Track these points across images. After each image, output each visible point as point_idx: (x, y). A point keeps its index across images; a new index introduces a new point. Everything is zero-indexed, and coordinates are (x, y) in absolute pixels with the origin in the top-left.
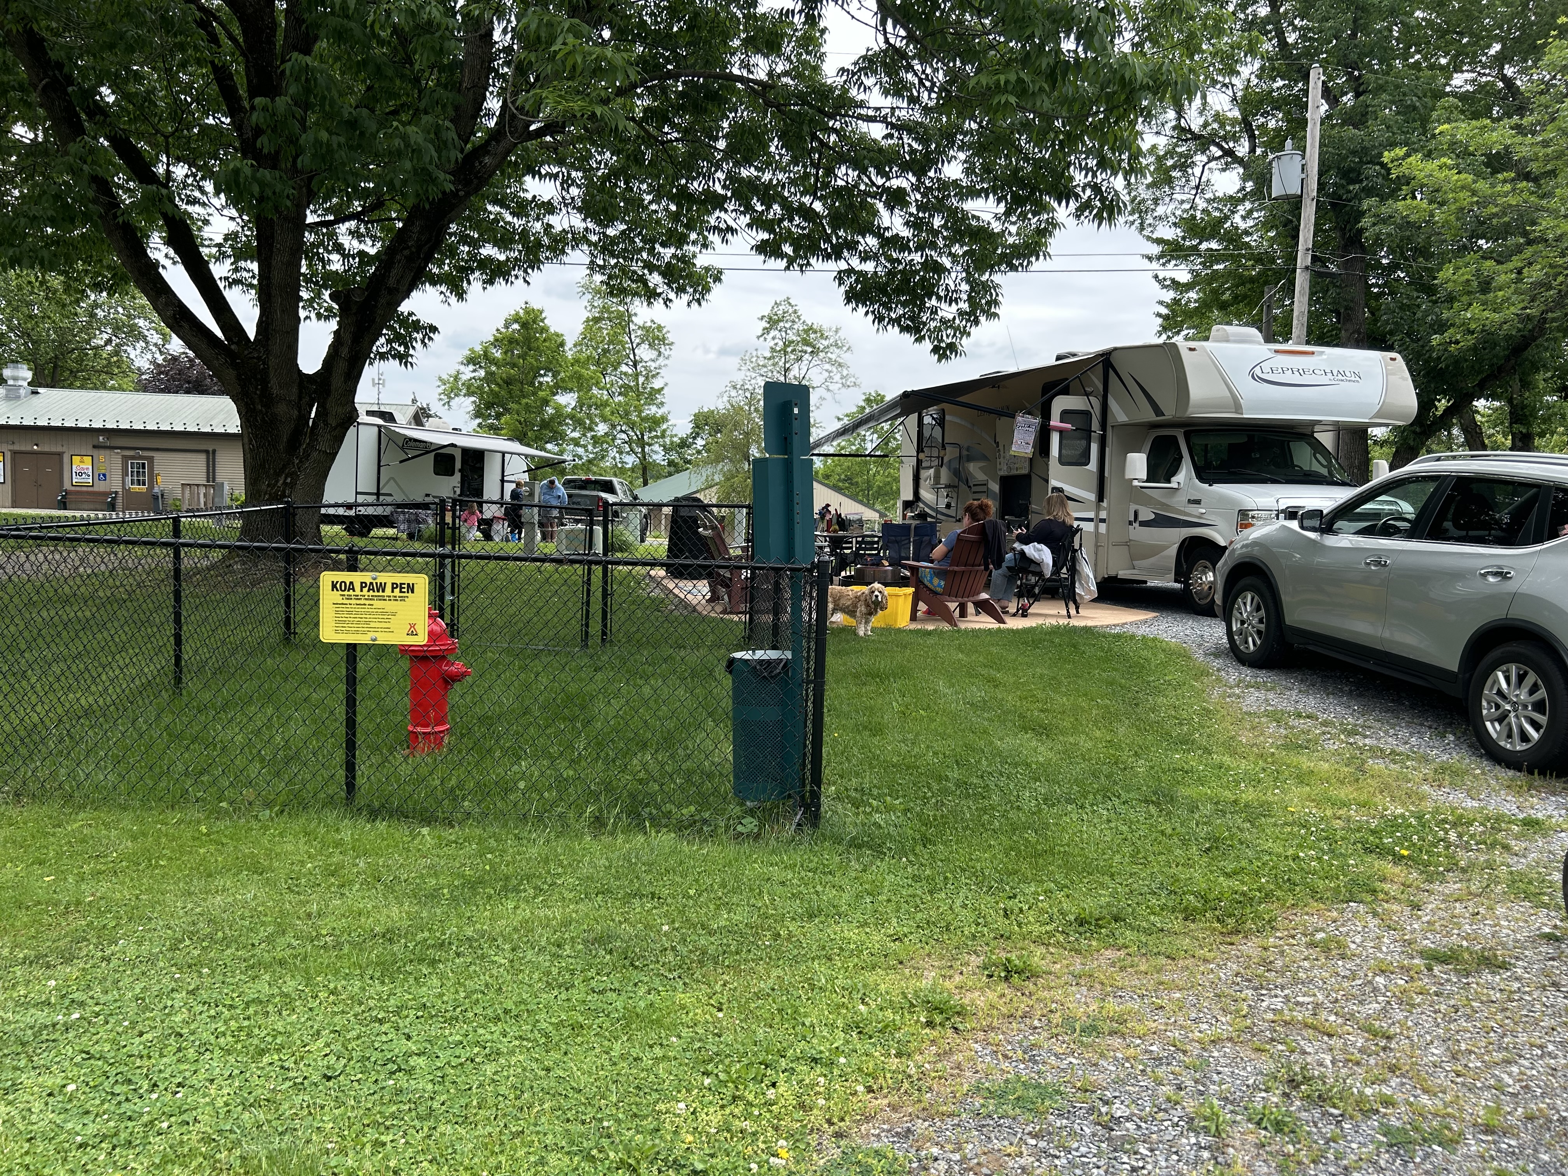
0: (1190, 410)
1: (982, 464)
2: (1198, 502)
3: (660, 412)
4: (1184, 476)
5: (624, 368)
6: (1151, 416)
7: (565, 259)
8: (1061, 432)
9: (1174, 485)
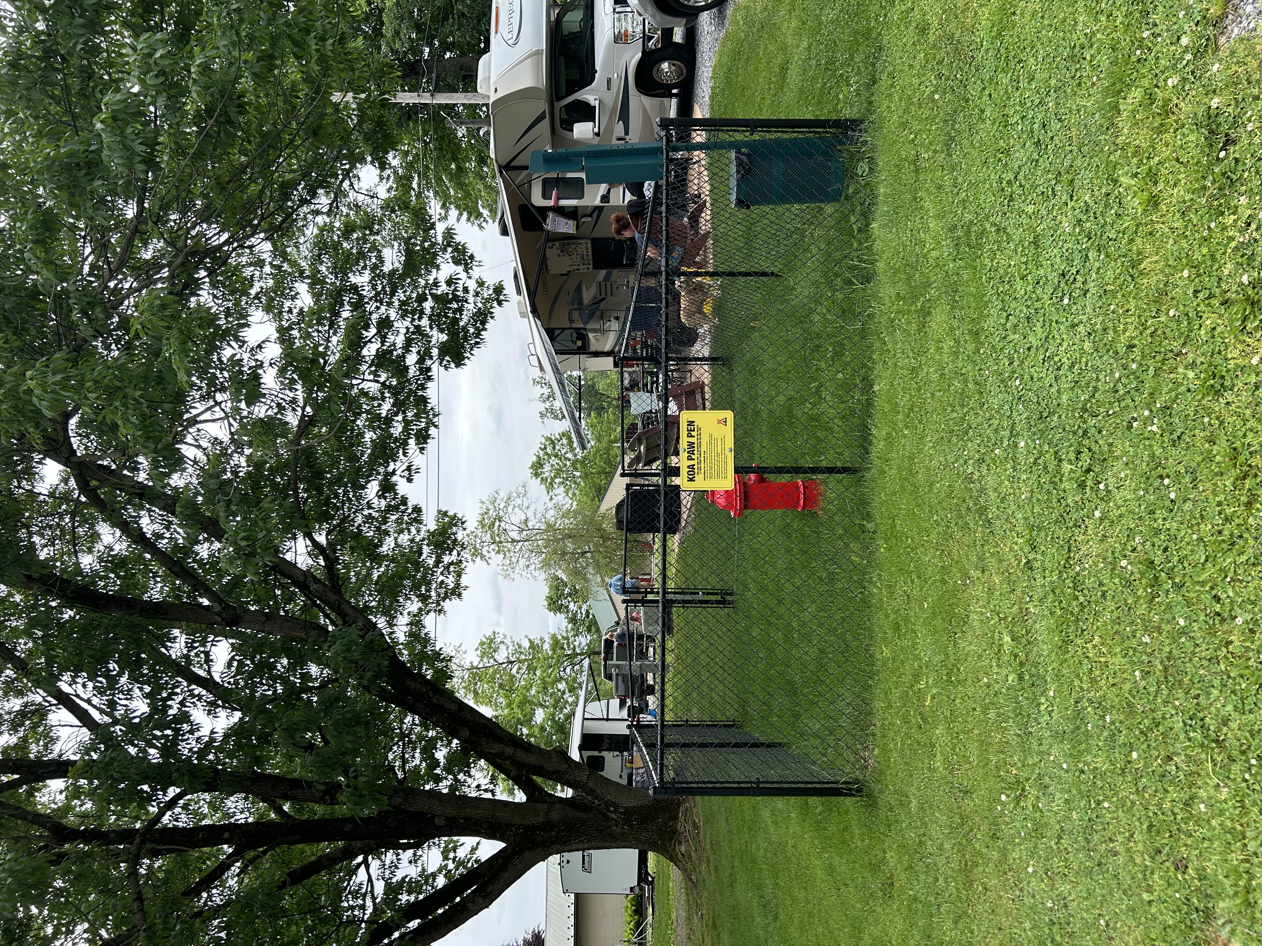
0: (540, 86)
1: (584, 289)
2: (609, 81)
3: (548, 640)
4: (589, 95)
5: (514, 671)
6: (546, 122)
7: (432, 635)
8: (558, 198)
9: (597, 103)
